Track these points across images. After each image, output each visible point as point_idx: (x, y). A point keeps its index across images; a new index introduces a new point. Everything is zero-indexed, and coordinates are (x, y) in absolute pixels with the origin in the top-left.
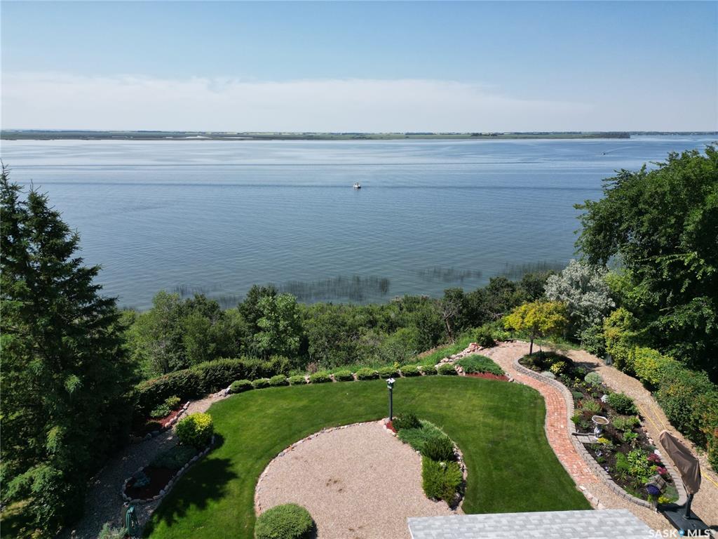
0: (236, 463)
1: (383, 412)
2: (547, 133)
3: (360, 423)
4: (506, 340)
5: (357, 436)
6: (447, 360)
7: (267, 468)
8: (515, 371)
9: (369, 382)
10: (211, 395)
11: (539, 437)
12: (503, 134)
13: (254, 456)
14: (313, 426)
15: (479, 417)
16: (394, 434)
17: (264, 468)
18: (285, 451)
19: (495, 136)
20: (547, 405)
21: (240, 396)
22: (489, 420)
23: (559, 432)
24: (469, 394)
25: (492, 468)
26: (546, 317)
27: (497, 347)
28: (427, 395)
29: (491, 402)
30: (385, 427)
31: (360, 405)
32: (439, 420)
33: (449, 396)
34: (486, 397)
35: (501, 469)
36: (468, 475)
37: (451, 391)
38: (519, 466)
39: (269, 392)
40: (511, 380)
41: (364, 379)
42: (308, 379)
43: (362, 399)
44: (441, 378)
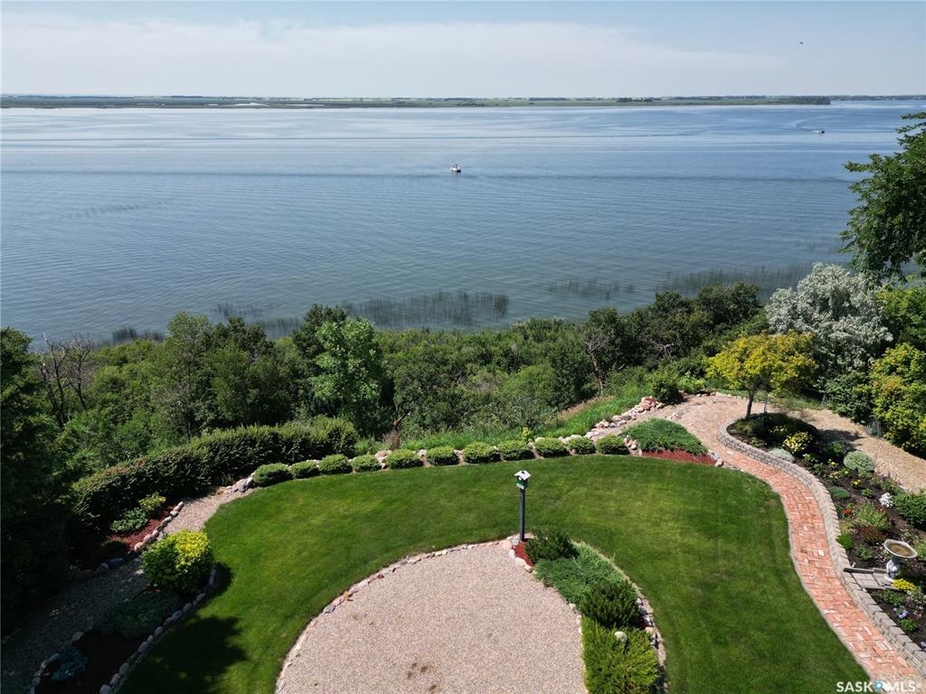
0: (246, 627)
1: (508, 523)
2: (720, 98)
3: (469, 544)
4: (699, 391)
5: (464, 571)
6: (606, 424)
7: (302, 638)
8: (723, 447)
9: (484, 467)
10: (221, 489)
11: (785, 573)
12: (660, 99)
13: (280, 611)
14: (387, 550)
15: (672, 533)
16: (528, 567)
17: (297, 638)
18: (336, 602)
19: (649, 101)
20: (786, 509)
21: (268, 491)
22: (692, 541)
23: (817, 564)
24: (652, 488)
25: (709, 640)
26: (783, 361)
27: (686, 404)
28: (583, 490)
29: (691, 504)
30: (512, 553)
31: (469, 510)
32: (606, 540)
33: (619, 493)
34: (681, 495)
35: (726, 644)
36: (667, 657)
37: (621, 484)
38: (757, 635)
39: (317, 485)
40: (719, 463)
41: (474, 462)
42: (384, 461)
43: (472, 498)
44: (604, 459)
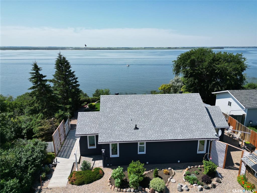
12: (179, 48)
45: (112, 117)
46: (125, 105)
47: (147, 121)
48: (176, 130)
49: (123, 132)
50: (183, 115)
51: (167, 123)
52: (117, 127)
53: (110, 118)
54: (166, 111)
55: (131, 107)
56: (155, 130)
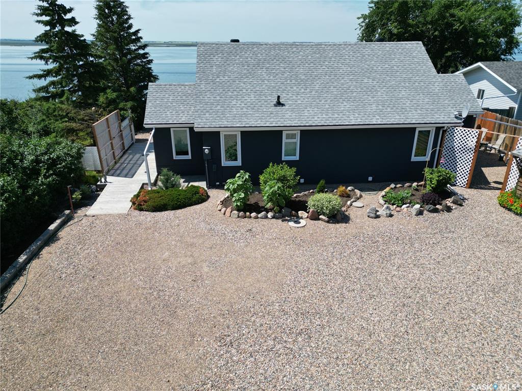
45: (224, 83)
46: (253, 61)
47: (303, 91)
48: (369, 108)
49: (251, 110)
50: (385, 81)
51: (349, 95)
52: (235, 101)
53: (220, 85)
54: (346, 74)
55: (268, 65)
56: (322, 107)
